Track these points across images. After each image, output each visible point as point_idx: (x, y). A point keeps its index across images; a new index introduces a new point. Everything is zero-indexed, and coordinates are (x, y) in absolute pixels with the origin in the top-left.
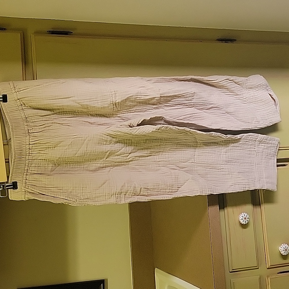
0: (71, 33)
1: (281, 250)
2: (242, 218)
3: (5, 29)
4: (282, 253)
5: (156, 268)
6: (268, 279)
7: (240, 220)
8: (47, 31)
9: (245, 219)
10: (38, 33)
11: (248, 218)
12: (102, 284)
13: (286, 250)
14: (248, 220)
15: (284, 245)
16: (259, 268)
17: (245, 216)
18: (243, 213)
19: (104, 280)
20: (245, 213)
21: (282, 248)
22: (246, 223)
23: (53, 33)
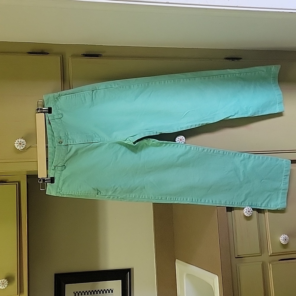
0: (101, 55)
1: (281, 240)
2: (246, 211)
3: (48, 53)
4: (282, 242)
5: (177, 260)
6: (270, 265)
7: (244, 213)
8: (82, 54)
9: (249, 211)
10: (74, 56)
11: (251, 211)
12: (128, 273)
13: (286, 240)
14: (252, 212)
15: (284, 235)
16: (262, 255)
17: (248, 209)
18: (247, 207)
19: (130, 269)
20: (249, 207)
21: (282, 238)
22: (250, 216)
23: (86, 55)
